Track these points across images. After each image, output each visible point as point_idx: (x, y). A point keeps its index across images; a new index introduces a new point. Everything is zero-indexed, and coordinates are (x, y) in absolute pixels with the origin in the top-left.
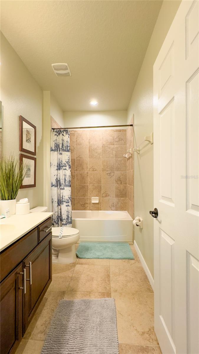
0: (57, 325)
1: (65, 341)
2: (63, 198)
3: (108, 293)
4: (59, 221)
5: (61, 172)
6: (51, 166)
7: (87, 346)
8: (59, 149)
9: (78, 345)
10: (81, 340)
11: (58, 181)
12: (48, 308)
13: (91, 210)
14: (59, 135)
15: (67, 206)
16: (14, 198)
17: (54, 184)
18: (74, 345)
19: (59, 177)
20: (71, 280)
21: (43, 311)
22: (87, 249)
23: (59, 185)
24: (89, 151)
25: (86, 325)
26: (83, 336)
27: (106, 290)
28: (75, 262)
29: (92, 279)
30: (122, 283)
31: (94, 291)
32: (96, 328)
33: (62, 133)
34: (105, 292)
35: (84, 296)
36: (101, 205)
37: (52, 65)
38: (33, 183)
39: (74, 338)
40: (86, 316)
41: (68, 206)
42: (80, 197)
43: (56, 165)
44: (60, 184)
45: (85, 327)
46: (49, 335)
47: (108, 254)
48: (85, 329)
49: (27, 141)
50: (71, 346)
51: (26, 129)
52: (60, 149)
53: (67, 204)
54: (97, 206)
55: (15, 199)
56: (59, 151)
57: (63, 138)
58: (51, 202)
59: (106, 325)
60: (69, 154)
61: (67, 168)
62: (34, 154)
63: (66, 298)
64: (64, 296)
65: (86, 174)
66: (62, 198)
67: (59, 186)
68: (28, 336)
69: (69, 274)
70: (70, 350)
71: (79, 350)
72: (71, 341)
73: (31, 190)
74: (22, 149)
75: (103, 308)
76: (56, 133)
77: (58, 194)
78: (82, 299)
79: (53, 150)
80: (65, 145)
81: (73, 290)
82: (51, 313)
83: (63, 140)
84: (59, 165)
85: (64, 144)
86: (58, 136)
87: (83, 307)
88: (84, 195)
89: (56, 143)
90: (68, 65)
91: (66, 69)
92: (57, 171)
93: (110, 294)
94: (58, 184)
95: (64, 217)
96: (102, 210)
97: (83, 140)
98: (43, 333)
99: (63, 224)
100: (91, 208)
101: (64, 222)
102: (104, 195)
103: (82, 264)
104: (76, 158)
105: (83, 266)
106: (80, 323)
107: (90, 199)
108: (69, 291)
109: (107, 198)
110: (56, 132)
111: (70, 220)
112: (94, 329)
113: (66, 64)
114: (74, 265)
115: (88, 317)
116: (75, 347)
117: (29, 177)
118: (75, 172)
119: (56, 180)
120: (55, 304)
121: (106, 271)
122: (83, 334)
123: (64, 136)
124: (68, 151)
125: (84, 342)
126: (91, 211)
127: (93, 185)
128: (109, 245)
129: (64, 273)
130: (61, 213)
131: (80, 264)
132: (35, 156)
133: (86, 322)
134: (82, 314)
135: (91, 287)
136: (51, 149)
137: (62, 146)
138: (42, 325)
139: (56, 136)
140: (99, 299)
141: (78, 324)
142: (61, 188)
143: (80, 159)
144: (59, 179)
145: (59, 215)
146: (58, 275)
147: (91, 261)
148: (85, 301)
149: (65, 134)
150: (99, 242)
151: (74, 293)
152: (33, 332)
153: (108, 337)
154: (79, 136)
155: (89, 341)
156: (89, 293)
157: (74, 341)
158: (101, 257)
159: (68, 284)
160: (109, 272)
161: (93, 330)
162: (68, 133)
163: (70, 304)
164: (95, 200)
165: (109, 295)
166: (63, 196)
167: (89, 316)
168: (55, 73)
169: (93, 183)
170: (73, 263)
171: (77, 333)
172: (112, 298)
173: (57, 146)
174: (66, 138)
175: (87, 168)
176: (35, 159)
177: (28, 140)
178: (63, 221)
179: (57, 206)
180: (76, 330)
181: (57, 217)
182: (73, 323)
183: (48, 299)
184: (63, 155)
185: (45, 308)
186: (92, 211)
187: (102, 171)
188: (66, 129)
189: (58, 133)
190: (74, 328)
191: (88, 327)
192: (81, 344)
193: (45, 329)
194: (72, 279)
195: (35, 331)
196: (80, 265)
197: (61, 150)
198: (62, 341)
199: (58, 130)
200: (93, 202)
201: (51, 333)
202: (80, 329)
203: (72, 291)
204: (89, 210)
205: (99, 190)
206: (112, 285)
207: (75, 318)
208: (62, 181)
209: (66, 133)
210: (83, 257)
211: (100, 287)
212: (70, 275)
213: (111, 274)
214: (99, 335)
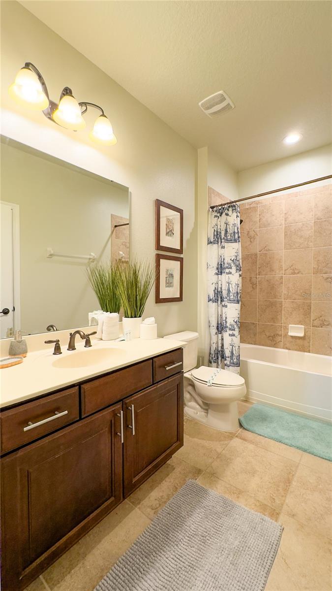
0: (173, 511)
1: (175, 539)
2: (226, 322)
3: (274, 510)
4: (220, 358)
5: (224, 278)
6: (209, 269)
7: (203, 569)
8: (219, 240)
9: (190, 557)
10: (197, 554)
11: (217, 294)
12: (170, 482)
13: (287, 348)
14: (221, 216)
15: (230, 335)
16: (138, 316)
17: (211, 298)
18: (184, 553)
19: (220, 286)
20: (217, 457)
21: (164, 482)
22: (263, 418)
23: (219, 299)
24: (285, 235)
25: (212, 538)
26: (202, 550)
27: (272, 502)
28: (234, 432)
29: (253, 473)
30: (314, 507)
31: (248, 493)
32: (226, 554)
33: (226, 211)
34: (269, 505)
35: (227, 492)
36: (309, 342)
37: (200, 104)
38: (178, 296)
39: (188, 543)
40: (218, 524)
41: (233, 335)
42: (265, 322)
43: (216, 266)
44: (221, 298)
45: (211, 540)
46: (159, 518)
47: (306, 441)
48: (209, 542)
49: (167, 234)
50: (180, 551)
51: (167, 216)
52: (221, 239)
53: (231, 332)
54: (300, 342)
55: (140, 317)
56: (220, 243)
57: (227, 220)
58: (207, 326)
59: (247, 560)
60: (237, 246)
61: (233, 270)
62: (180, 251)
63: (199, 482)
64: (198, 477)
65: (278, 280)
66: (224, 322)
67: (219, 301)
68: (137, 502)
69: (217, 447)
70: (177, 556)
71: (189, 566)
72: (182, 545)
73: (174, 306)
74: (159, 247)
75: (253, 529)
76: (216, 214)
77: (218, 315)
78: (223, 495)
79: (211, 243)
80: (230, 231)
81: (215, 475)
82: (172, 491)
83: (226, 224)
84: (219, 267)
85: (228, 230)
86: (219, 218)
87: (219, 509)
88: (274, 319)
89: (216, 230)
90: (224, 91)
91: (223, 99)
92: (217, 276)
93: (278, 514)
94: (218, 297)
95: (227, 353)
96: (312, 353)
97: (273, 215)
98: (154, 510)
99: (226, 365)
100: (288, 345)
101: (227, 362)
102: (316, 323)
103: (244, 440)
104: (260, 251)
105: (245, 444)
106: (205, 529)
107: (286, 328)
108: (208, 472)
109: (324, 329)
110: (216, 211)
111: (235, 360)
112: (223, 553)
113: (221, 92)
114: (231, 436)
115: (220, 528)
116: (184, 557)
117: (172, 286)
118: (258, 276)
119: (214, 291)
120: (182, 482)
121: (287, 469)
122: (203, 548)
123: (228, 217)
124: (235, 241)
125: (200, 559)
126: (287, 351)
127: (293, 302)
128: (315, 425)
129: (211, 442)
130: (223, 345)
131: (242, 439)
132: (182, 255)
133: (215, 533)
134: (213, 517)
135: (245, 485)
136: (208, 240)
137: (225, 234)
138: (156, 500)
139: (216, 218)
140: (252, 511)
141: (202, 529)
142: (223, 304)
143: (266, 253)
144: (219, 290)
145: (220, 349)
146: (200, 441)
147: (263, 440)
148: (225, 501)
149: (230, 213)
150: (294, 414)
151: (214, 479)
152: (143, 502)
153: (242, 582)
154: (265, 210)
155: (208, 564)
156: (239, 493)
157: (187, 548)
158: (287, 441)
159: (210, 460)
160: (293, 475)
161: (221, 553)
162: (235, 210)
163: (200, 493)
164: (296, 330)
165: (275, 514)
166: (226, 318)
167: (223, 527)
168: (206, 115)
169: (293, 298)
170: (230, 433)
171: (195, 540)
172: (279, 523)
173: (217, 235)
174: (233, 219)
175: (281, 268)
176: (181, 260)
177: (170, 233)
178: (226, 360)
179: (216, 333)
180: (195, 535)
181: (215, 351)
182: (195, 521)
183: (176, 469)
184: (225, 249)
185: (167, 479)
186: (290, 351)
187: (314, 274)
188: (233, 204)
189: (219, 212)
190: (194, 530)
191: (215, 543)
192: (194, 559)
193: (158, 506)
194: (219, 456)
195: (146, 502)
196: (240, 440)
197: (223, 241)
198: (172, 536)
199: (220, 208)
200: (290, 334)
201: (162, 517)
202: (202, 538)
203: (213, 476)
204: (283, 348)
205: (305, 312)
206: (290, 500)
207: (201, 517)
208: (225, 293)
209: (233, 210)
210: (251, 428)
211: (264, 492)
212: (218, 450)
213: (295, 479)
214: (227, 567)
